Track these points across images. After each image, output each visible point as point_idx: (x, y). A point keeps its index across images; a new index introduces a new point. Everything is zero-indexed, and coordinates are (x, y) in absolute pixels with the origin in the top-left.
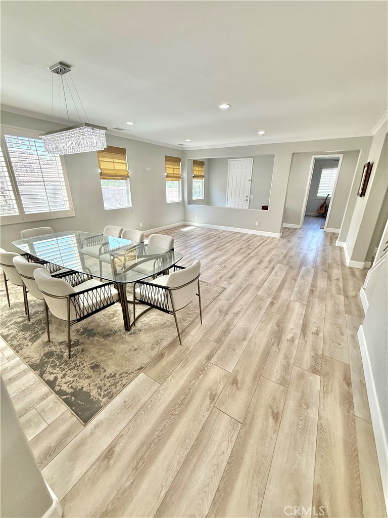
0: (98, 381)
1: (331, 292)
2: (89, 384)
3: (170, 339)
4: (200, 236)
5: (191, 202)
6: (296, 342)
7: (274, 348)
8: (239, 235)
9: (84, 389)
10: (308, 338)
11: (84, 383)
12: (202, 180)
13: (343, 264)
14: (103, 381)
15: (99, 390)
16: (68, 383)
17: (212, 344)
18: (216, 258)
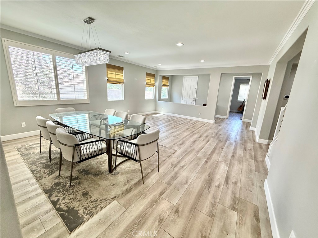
0: (85, 204)
1: (246, 157)
2: (79, 205)
3: (137, 180)
4: (164, 119)
5: (160, 99)
6: (221, 188)
7: (206, 190)
8: (188, 120)
9: (75, 209)
10: (229, 186)
11: (75, 205)
12: (167, 88)
13: (254, 141)
14: (88, 204)
15: (85, 210)
16: (65, 204)
17: (164, 185)
18: (173, 132)
